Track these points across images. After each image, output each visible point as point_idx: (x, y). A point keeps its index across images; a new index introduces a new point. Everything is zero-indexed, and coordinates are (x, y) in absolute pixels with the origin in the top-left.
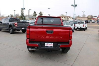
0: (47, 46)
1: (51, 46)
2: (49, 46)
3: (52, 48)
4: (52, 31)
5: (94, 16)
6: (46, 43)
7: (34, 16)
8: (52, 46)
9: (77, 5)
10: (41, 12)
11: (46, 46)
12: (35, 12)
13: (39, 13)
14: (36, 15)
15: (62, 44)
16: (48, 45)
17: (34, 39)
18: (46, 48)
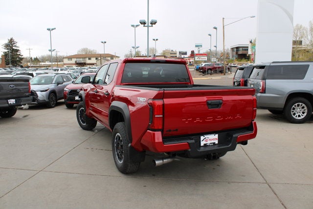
0: (205, 145)
1: (214, 143)
2: (209, 142)
3: (216, 148)
4: (221, 101)
5: (180, 53)
6: (202, 138)
8: (217, 142)
9: (155, 23)
11: (202, 144)
13: (7, 45)
15: (242, 132)
16: (206, 141)
17: (177, 130)
18: (202, 149)
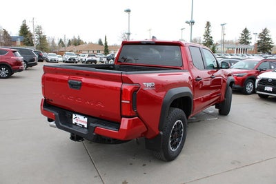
0: (76, 124)
1: (83, 126)
6: (74, 116)
7: (241, 43)
8: (86, 126)
10: (265, 31)
12: (246, 31)
13: (261, 35)
14: (249, 41)
16: (77, 120)
17: (52, 101)
